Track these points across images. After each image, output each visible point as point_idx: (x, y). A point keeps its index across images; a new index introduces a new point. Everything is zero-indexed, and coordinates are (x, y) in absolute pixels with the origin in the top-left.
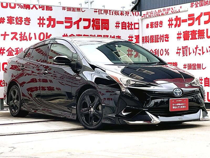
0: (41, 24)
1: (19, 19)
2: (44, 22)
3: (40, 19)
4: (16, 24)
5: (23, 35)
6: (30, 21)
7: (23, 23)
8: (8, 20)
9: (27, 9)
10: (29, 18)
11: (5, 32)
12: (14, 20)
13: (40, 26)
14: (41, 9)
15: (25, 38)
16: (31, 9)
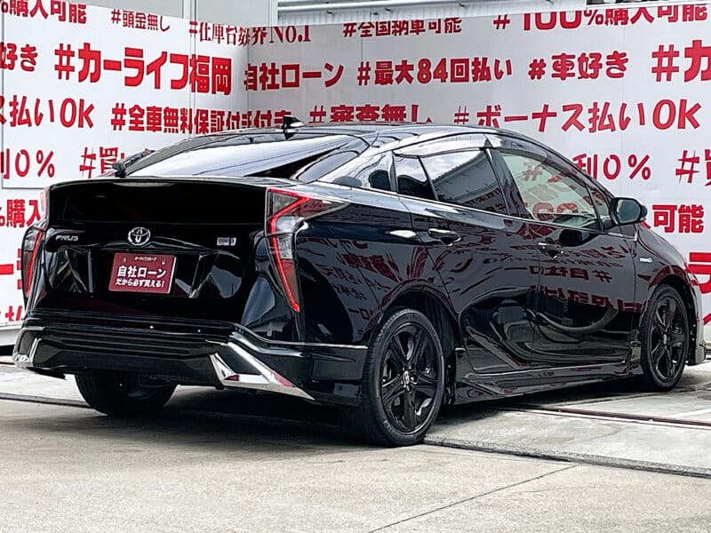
0: (664, 70)
1: (590, 60)
2: (676, 62)
3: (659, 54)
4: (579, 76)
5: (599, 114)
6: (625, 65)
7: (602, 72)
8: (555, 66)
9: (616, 24)
10: (624, 55)
11: (546, 107)
12: (572, 64)
13: (659, 79)
14: (665, 18)
15: (607, 122)
16: (629, 22)
